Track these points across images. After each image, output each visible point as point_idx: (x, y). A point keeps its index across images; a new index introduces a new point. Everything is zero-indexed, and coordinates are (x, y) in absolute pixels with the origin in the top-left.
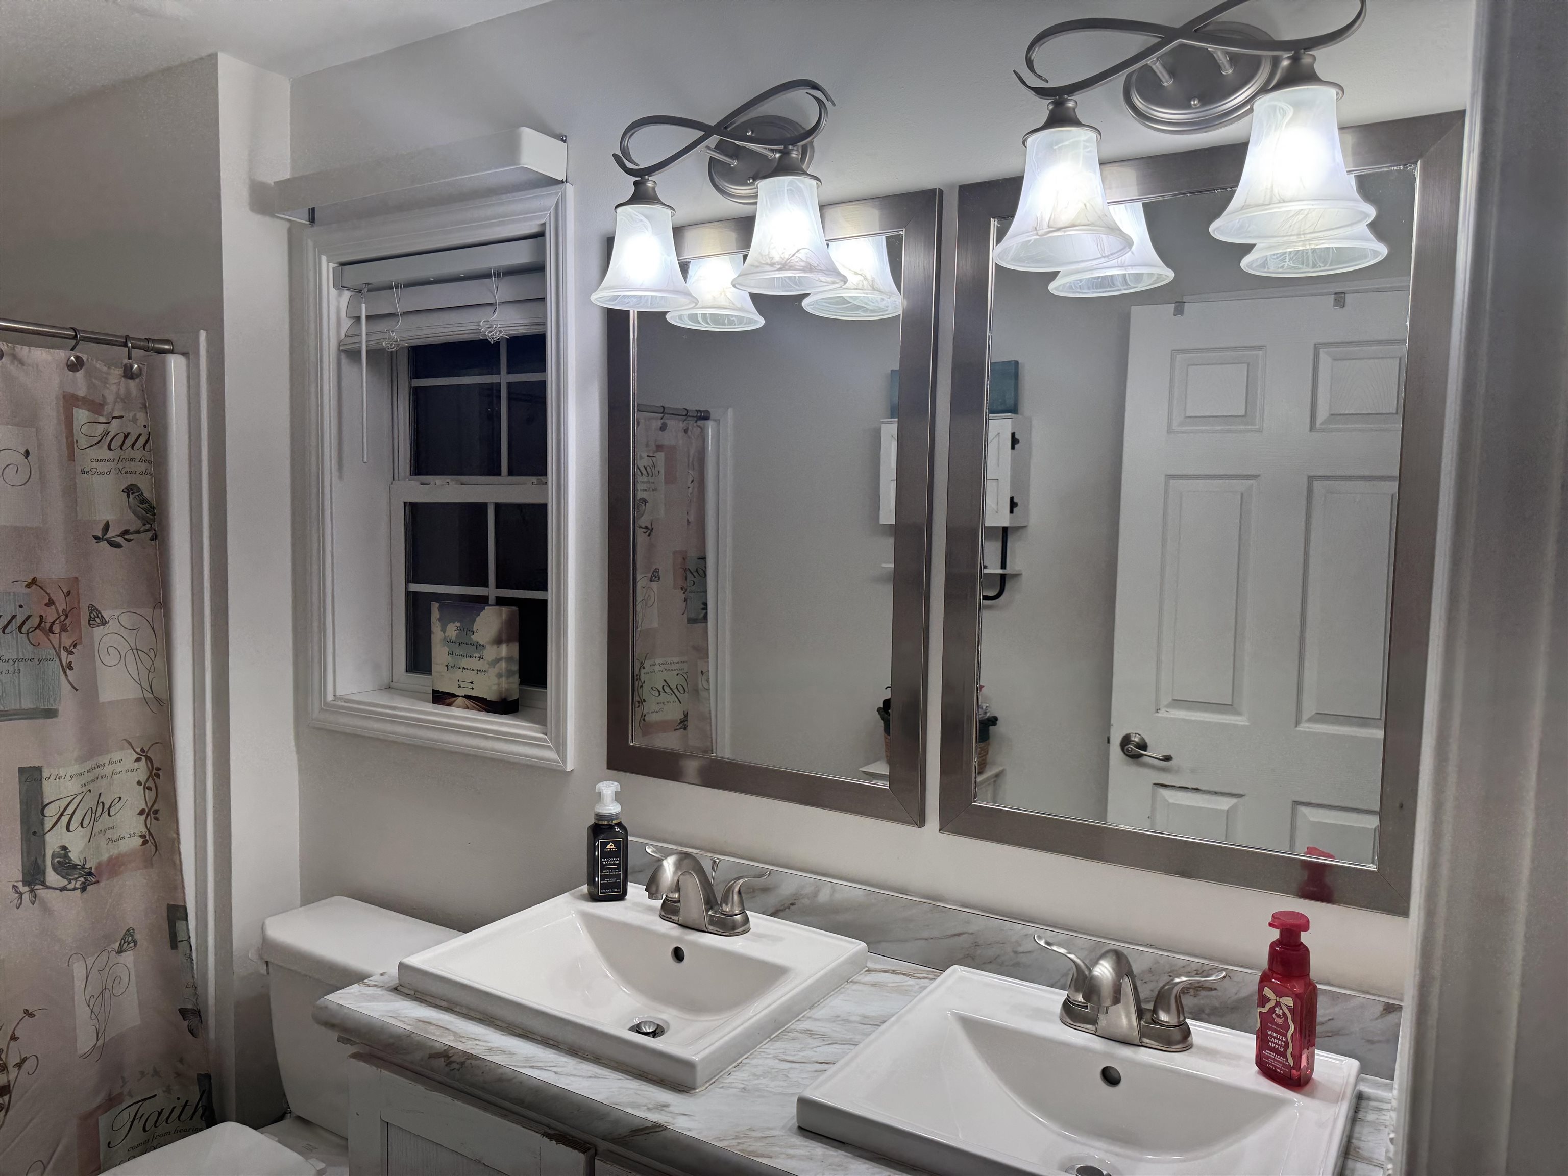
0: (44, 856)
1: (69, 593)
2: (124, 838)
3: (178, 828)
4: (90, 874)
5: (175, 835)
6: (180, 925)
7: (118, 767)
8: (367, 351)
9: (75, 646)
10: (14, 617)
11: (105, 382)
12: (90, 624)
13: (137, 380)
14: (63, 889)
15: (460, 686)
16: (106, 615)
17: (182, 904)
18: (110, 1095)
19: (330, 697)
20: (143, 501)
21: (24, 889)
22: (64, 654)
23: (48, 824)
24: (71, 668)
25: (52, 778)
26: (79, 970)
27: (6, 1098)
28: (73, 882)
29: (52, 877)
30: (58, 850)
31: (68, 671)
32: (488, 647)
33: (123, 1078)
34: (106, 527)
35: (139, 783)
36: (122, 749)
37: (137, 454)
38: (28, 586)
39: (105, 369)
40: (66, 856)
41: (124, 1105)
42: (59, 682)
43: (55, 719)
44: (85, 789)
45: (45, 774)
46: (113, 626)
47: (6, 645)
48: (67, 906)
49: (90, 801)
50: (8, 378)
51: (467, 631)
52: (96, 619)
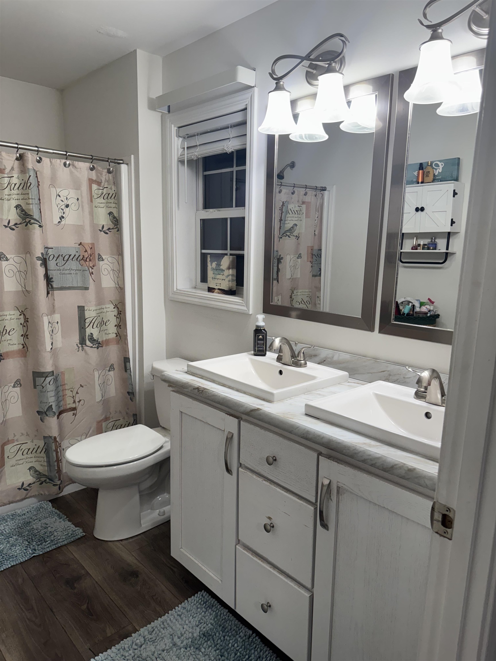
0: (86, 336)
1: (91, 248)
2: (110, 334)
3: (127, 331)
4: (100, 343)
5: (126, 334)
6: (128, 364)
7: (108, 310)
8: (187, 161)
9: (94, 266)
10: (75, 255)
11: (101, 174)
12: (98, 260)
13: (112, 174)
14: (91, 347)
15: (216, 285)
16: (104, 257)
17: (128, 357)
18: (106, 416)
19: (175, 289)
20: (114, 217)
21: (80, 346)
22: (90, 269)
23: (87, 325)
24: (93, 274)
25: (88, 310)
26: (96, 374)
27: (75, 411)
28: (95, 345)
29: (88, 343)
30: (90, 334)
31: (92, 275)
32: (225, 270)
33: (110, 413)
34: (103, 227)
35: (115, 316)
36: (109, 304)
37: (112, 201)
38: (79, 245)
39: (101, 170)
40: (92, 336)
41: (110, 421)
42: (89, 279)
43: (88, 291)
44: (98, 315)
45: (86, 308)
46: (106, 261)
47: (73, 265)
48: (93, 353)
49: (99, 319)
50: (71, 173)
51: (219, 265)
52: (100, 258)
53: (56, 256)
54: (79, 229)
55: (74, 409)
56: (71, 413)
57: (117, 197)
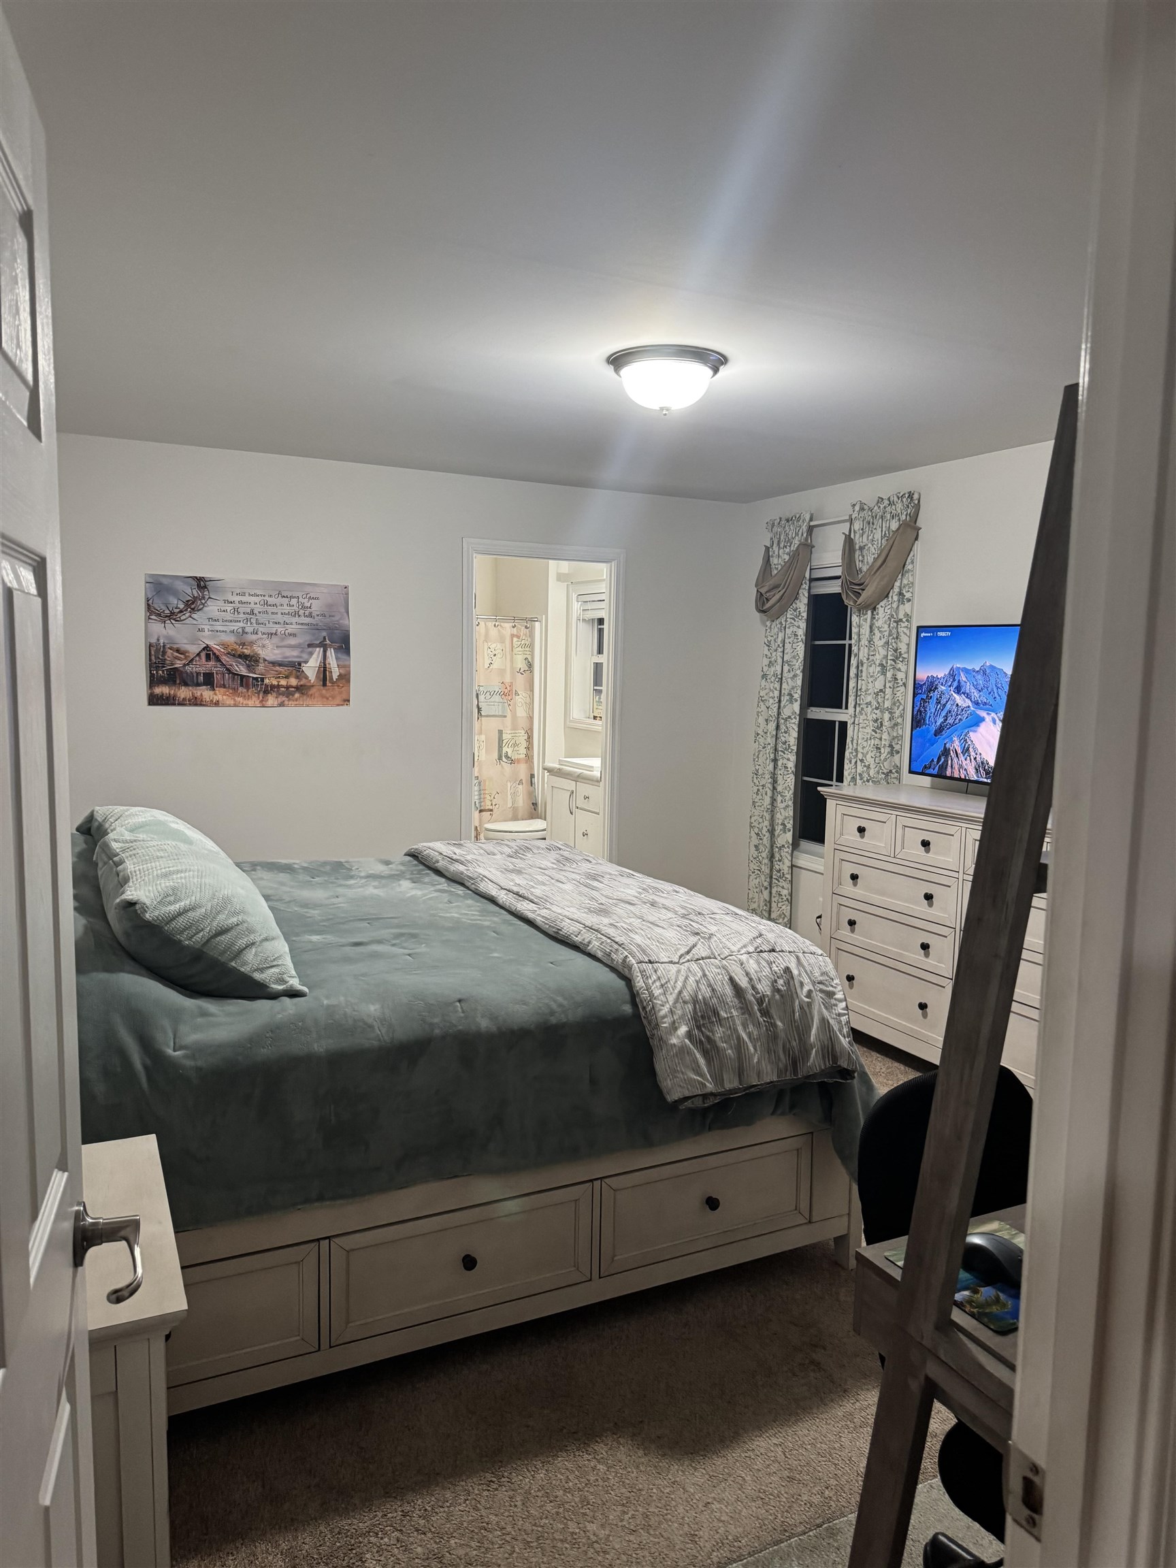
0: (502, 753)
1: (510, 686)
2: (521, 754)
3: (533, 752)
4: (513, 761)
5: (533, 754)
6: (533, 779)
7: (520, 734)
8: (585, 621)
9: (511, 700)
10: (498, 691)
11: (521, 630)
13: (528, 629)
14: (506, 763)
16: (519, 693)
17: (534, 772)
19: (571, 719)
20: (529, 662)
21: (498, 761)
22: (509, 702)
23: (504, 745)
24: (510, 706)
26: (509, 785)
27: (492, 812)
28: (509, 762)
29: (504, 759)
30: (505, 752)
34: (520, 670)
35: (525, 740)
36: (521, 730)
37: (528, 649)
38: (502, 684)
39: (521, 627)
40: (507, 754)
42: (507, 709)
43: (506, 718)
44: (512, 738)
45: (504, 732)
46: (521, 696)
47: (497, 698)
48: (507, 767)
49: (513, 742)
50: (499, 631)
51: (600, 698)
52: (516, 694)
53: (485, 692)
54: (502, 672)
55: (491, 810)
56: (489, 813)
57: (532, 646)
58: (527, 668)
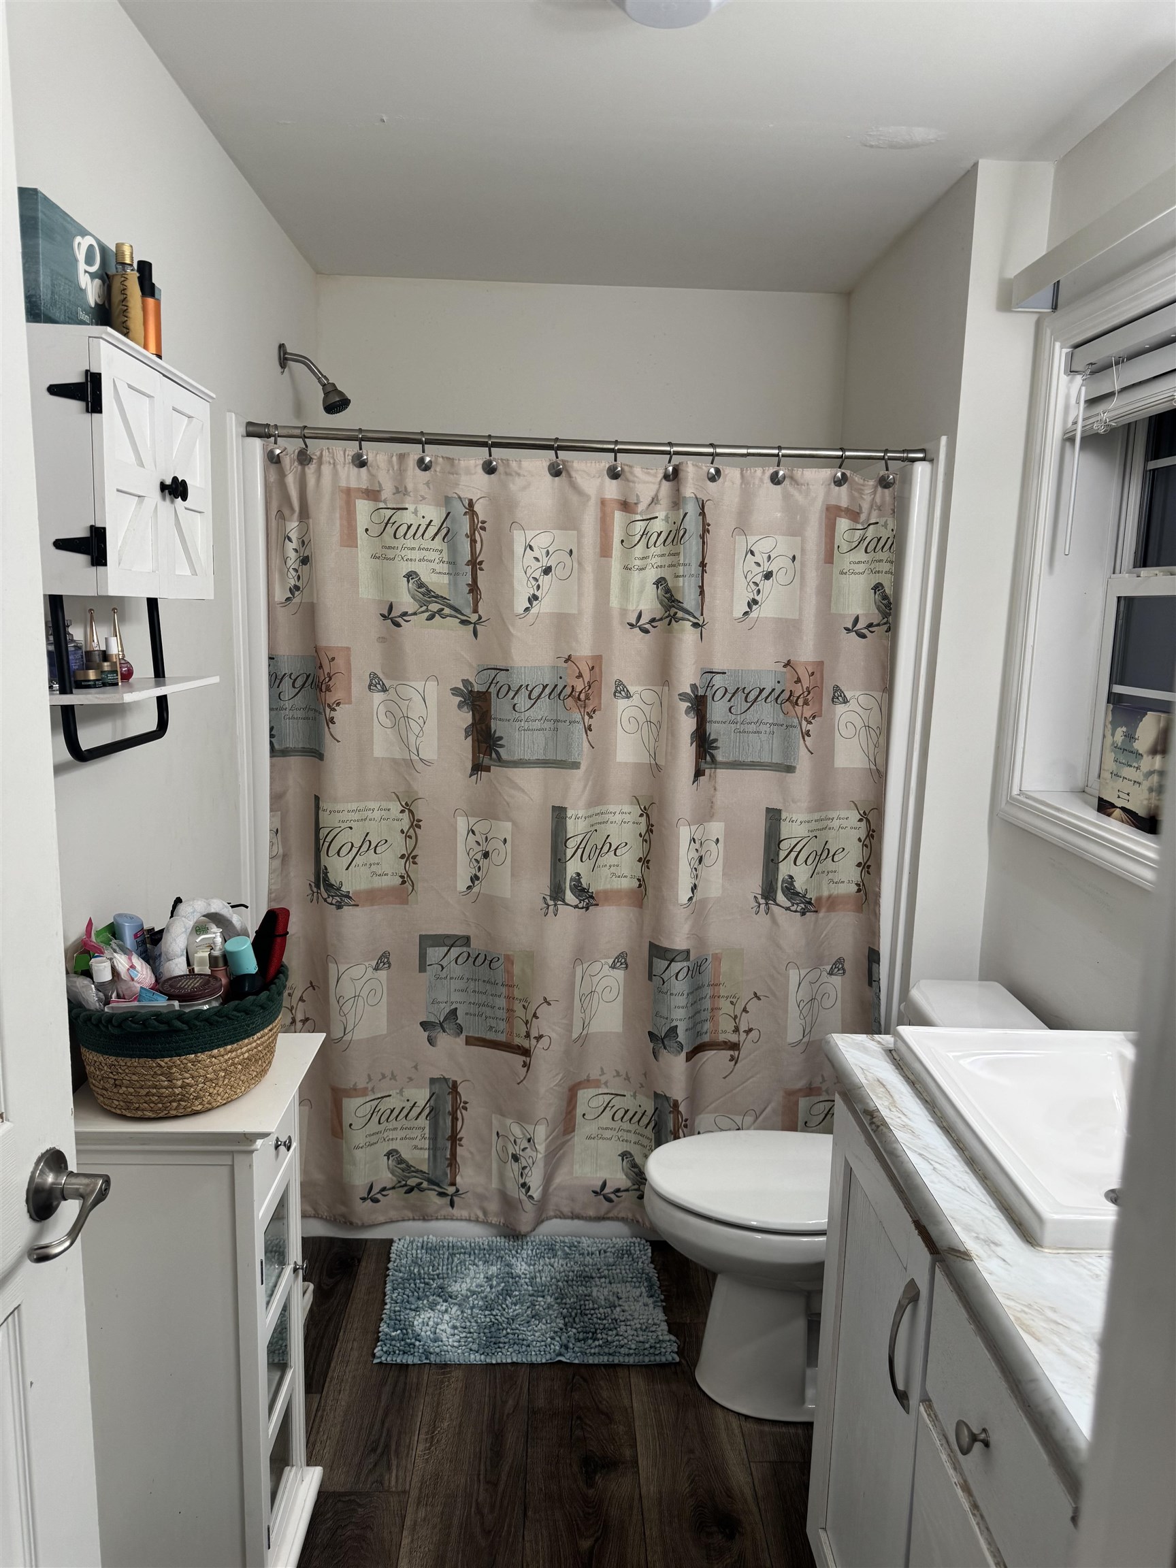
1: (813, 674)
2: (843, 882)
3: (880, 884)
4: (810, 903)
5: (877, 889)
6: (875, 965)
7: (844, 823)
9: (814, 717)
10: (774, 690)
11: (860, 492)
12: (833, 701)
13: (891, 489)
14: (788, 909)
15: (1119, 797)
16: (848, 695)
17: (877, 949)
18: (810, 1084)
19: (1015, 791)
20: (885, 597)
21: (762, 901)
22: (804, 723)
23: (782, 854)
24: (809, 736)
25: (788, 820)
26: (794, 976)
27: (737, 1053)
28: (795, 906)
29: (781, 897)
30: (787, 877)
31: (806, 737)
32: (1145, 756)
33: (822, 1076)
34: (856, 620)
35: (860, 840)
36: (849, 809)
37: (884, 555)
38: (785, 666)
39: (861, 481)
40: (792, 883)
41: (822, 1099)
42: (799, 747)
43: (793, 774)
44: (811, 835)
45: (784, 816)
46: (853, 705)
47: (766, 711)
48: (790, 925)
49: (816, 845)
50: (787, 497)
51: (1130, 737)
52: (838, 696)
53: (731, 690)
54: (788, 629)
55: (735, 1046)
56: (728, 1054)
57: (895, 546)
58: (876, 618)
